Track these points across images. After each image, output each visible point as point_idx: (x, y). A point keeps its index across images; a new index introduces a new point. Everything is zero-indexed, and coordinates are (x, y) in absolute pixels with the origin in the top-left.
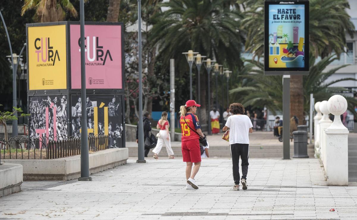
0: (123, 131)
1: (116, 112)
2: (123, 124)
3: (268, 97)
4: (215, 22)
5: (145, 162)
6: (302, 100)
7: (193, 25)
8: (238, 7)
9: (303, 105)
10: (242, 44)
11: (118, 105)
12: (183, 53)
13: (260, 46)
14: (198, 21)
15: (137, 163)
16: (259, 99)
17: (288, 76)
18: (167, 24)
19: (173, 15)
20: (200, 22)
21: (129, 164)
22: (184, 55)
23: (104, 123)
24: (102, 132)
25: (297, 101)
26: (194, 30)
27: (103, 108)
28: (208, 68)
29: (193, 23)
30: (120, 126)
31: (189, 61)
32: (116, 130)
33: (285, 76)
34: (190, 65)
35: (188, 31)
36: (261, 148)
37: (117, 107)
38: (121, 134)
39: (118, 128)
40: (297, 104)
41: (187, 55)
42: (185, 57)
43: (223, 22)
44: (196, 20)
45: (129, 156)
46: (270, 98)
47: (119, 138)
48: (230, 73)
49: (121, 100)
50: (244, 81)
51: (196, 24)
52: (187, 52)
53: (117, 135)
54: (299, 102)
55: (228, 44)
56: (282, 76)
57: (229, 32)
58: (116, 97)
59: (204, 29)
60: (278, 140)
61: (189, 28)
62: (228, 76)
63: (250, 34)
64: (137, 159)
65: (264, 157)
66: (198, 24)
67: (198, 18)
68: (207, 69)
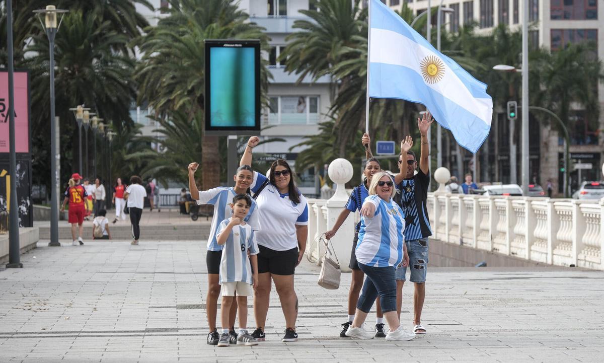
0: (30, 206)
1: (21, 181)
2: (29, 198)
3: (174, 165)
4: (97, 71)
5: (59, 245)
6: (218, 168)
7: (70, 74)
8: (126, 52)
9: (219, 175)
10: (132, 99)
11: (24, 173)
12: (71, 109)
13: (165, 101)
14: (76, 70)
15: (49, 246)
16: (162, 167)
17: (235, 137)
18: (36, 73)
19: (44, 62)
20: (78, 71)
21: (41, 248)
22: (72, 111)
23: (6, 196)
24: (3, 207)
25: (211, 169)
26: (72, 82)
27: (5, 177)
28: (94, 129)
29: (70, 72)
30: (26, 200)
31: (78, 120)
32: (21, 205)
33: (231, 137)
34: (79, 124)
35: (64, 82)
36: (175, 229)
37: (22, 176)
38: (27, 210)
39: (23, 202)
40: (212, 173)
41: (76, 111)
42: (73, 114)
43: (109, 71)
44: (74, 69)
45: (40, 239)
46: (177, 166)
47: (25, 215)
48: (113, 136)
49: (27, 167)
50: (128, 145)
51: (73, 73)
52: (76, 107)
53: (22, 211)
54: (214, 171)
55: (115, 98)
56: (226, 138)
57: (116, 83)
58: (21, 163)
59: (84, 79)
60: (190, 219)
61: (65, 78)
62: (111, 138)
63: (146, 86)
64: (50, 241)
65: (179, 239)
66: (77, 73)
67: (76, 66)
68: (92, 129)
